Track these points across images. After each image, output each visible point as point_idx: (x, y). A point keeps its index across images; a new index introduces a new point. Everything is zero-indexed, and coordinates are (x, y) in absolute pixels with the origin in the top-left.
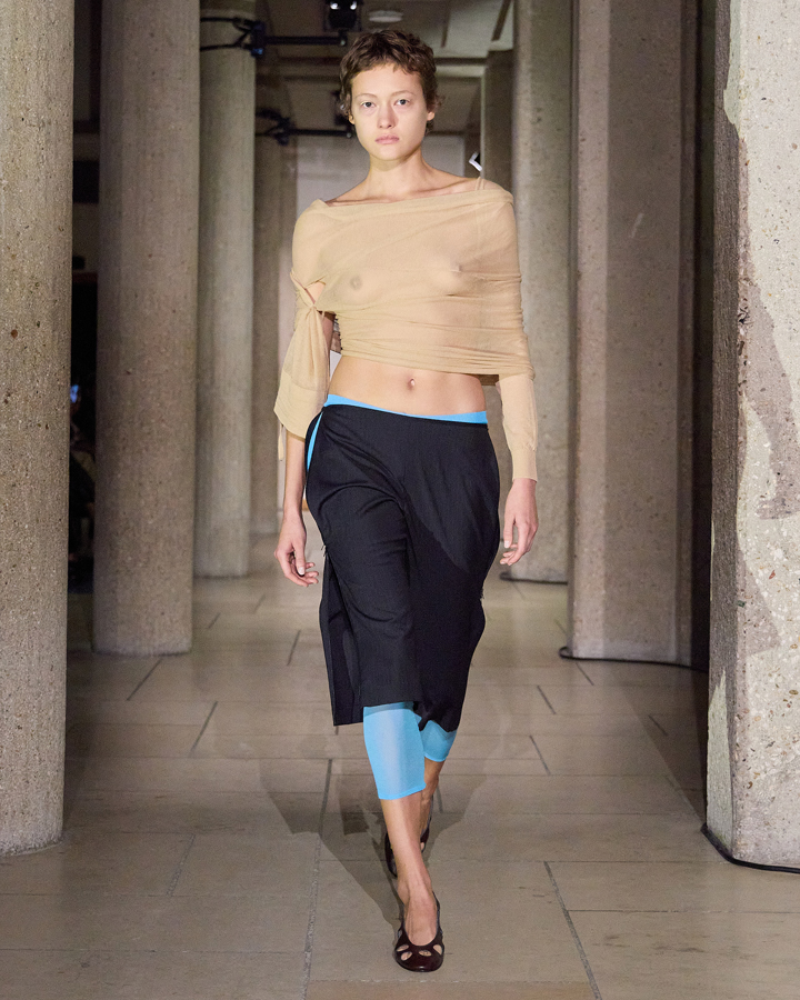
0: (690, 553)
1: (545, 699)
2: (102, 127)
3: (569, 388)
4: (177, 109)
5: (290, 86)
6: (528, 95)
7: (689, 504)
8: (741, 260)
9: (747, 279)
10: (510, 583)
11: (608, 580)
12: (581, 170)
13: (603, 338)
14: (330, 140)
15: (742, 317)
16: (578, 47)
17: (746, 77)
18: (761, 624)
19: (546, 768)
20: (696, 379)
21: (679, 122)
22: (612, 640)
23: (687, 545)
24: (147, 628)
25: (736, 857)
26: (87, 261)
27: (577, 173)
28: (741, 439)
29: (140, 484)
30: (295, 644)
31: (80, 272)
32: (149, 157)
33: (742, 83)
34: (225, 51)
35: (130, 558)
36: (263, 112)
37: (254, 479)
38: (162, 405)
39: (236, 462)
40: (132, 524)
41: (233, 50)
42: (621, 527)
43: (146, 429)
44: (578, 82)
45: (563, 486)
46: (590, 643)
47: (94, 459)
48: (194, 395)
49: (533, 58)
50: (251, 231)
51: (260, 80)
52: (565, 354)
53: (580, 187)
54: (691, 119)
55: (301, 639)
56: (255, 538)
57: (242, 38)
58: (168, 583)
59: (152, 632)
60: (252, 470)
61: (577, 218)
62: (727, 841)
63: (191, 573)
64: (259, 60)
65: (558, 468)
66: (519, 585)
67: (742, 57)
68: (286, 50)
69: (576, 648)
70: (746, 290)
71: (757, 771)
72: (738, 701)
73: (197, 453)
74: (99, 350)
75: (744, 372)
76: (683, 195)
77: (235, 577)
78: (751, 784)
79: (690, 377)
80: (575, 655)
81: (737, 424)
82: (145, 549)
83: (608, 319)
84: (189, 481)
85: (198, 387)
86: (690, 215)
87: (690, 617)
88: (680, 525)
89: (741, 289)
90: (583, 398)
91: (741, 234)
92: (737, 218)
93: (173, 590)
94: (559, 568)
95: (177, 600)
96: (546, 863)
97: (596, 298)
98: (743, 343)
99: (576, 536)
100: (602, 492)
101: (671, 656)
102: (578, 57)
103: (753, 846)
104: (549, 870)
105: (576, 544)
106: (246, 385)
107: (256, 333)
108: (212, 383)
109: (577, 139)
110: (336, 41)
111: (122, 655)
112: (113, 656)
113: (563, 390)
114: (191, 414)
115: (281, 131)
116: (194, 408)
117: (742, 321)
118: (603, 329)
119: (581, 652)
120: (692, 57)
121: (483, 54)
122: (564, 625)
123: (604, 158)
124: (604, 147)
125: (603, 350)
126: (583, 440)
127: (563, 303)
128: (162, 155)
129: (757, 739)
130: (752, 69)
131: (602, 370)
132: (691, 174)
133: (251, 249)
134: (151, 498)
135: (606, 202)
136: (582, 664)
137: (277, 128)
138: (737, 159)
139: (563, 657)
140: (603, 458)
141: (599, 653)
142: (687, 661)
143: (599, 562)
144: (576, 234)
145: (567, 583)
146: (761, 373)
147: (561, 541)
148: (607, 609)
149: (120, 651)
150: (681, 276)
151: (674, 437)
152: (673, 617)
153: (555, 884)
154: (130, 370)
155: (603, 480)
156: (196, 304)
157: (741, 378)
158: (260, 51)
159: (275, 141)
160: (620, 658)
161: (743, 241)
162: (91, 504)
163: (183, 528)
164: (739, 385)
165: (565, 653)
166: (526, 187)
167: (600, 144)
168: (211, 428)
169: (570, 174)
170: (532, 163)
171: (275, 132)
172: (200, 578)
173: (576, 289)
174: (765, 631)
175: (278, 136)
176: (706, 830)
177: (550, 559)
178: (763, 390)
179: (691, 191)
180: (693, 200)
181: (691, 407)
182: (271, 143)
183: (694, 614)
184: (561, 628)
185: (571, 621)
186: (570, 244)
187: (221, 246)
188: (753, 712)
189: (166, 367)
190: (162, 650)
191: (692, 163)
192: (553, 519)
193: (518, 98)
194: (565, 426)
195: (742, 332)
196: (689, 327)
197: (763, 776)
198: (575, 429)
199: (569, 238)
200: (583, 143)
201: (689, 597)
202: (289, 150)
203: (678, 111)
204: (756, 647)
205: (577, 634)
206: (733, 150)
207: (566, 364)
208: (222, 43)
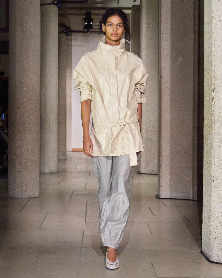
0: (196, 165)
1: (151, 211)
2: (10, 30)
3: (158, 113)
4: (33, 24)
5: (69, 17)
6: (145, 19)
7: (196, 149)
8: (213, 72)
9: (215, 78)
10: (140, 175)
11: (171, 173)
12: (162, 43)
13: (169, 97)
14: (82, 34)
15: (213, 90)
16: (161, 4)
17: (214, 13)
18: (219, 187)
19: (151, 232)
20: (199, 110)
21: (193, 28)
22: (172, 192)
23: (196, 162)
24: (25, 189)
25: (211, 260)
26: (5, 73)
27: (161, 44)
28: (213, 128)
29: (23, 144)
30: (72, 194)
31: (3, 76)
32: (25, 40)
33: (213, 15)
34: (49, 5)
35: (19, 167)
36: (61, 25)
37: (59, 142)
38: (29, 118)
39: (53, 137)
40: (20, 156)
41: (51, 5)
42: (175, 157)
43: (24, 126)
44: (161, 15)
45: (157, 144)
46: (165, 193)
47: (8, 136)
48: (40, 115)
49: (146, 8)
50: (57, 63)
51: (60, 15)
52: (157, 102)
53: (162, 49)
54: (197, 27)
55: (74, 192)
56: (59, 161)
57: (54, 1)
58: (32, 175)
59: (27, 191)
60: (58, 140)
61: (161, 58)
62: (208, 255)
63: (39, 172)
64: (60, 8)
65: (155, 138)
66: (143, 175)
67: (213, 7)
68: (68, 5)
69: (161, 195)
70: (214, 81)
71: (218, 233)
72: (212, 211)
73: (41, 134)
74: (9, 101)
75: (214, 107)
76: (194, 51)
77: (53, 173)
78: (216, 237)
79: (197, 109)
80: (160, 197)
81: (211, 124)
82: (24, 164)
83: (171, 90)
84: (38, 143)
85: (41, 112)
86: (197, 57)
87: (197, 185)
88: (193, 155)
89: (213, 81)
90: (163, 116)
91: (213, 63)
92: (211, 58)
93: (33, 177)
94: (155, 170)
95: (35, 181)
96: (151, 263)
97: (167, 84)
98: (213, 98)
99: (161, 160)
100: (169, 145)
101: (191, 197)
102: (161, 7)
103: (217, 257)
104: (152, 265)
105: (161, 162)
106: (56, 112)
107: (59, 96)
108: (45, 112)
109: (161, 34)
110: (84, 2)
111: (17, 198)
112: (14, 198)
113: (156, 114)
114: (39, 122)
115: (66, 31)
116: (39, 120)
117: (213, 91)
118: (169, 94)
119: (162, 196)
120: (197, 7)
121: (131, 6)
122: (157, 187)
123: (169, 39)
124: (169, 36)
125: (169, 100)
126: (163, 129)
127: (156, 86)
128: (28, 39)
129: (218, 223)
130: (216, 11)
131: (169, 107)
132: (197, 44)
133: (57, 69)
134: (26, 148)
135: (170, 53)
136: (163, 200)
137: (65, 30)
138: (211, 40)
139: (156, 198)
140: (169, 135)
141: (168, 196)
142: (196, 199)
143: (168, 168)
144: (160, 64)
145: (158, 174)
146: (219, 107)
147: (156, 161)
148: (170, 182)
149: (17, 197)
150: (194, 77)
151: (192, 128)
152: (191, 185)
153: (154, 269)
154: (19, 108)
155: (169, 142)
156: (40, 86)
157: (213, 109)
158: (60, 5)
159: (65, 34)
160: (175, 198)
161: (213, 66)
162: (7, 150)
163: (36, 158)
164: (212, 111)
165: (157, 196)
166: (145, 49)
167: (168, 35)
168: (45, 125)
169: (159, 44)
170: (146, 41)
171: (65, 31)
172: (42, 174)
173: (161, 81)
174: (220, 189)
175: (65, 33)
176: (202, 252)
177: (153, 167)
178: (220, 113)
179: (197, 50)
180: (197, 53)
181: (197, 119)
182: (63, 35)
183: (198, 184)
184: (156, 189)
185: (159, 187)
186: (158, 67)
187: (48, 68)
188: (217, 215)
189: (30, 107)
190: (30, 196)
191: (197, 41)
192: (153, 154)
193: (142, 20)
194: (157, 125)
195: (213, 95)
196: (196, 93)
197: (220, 235)
198: (160, 126)
199: (158, 65)
200: (162, 35)
201: (196, 179)
202: (69, 37)
203: (193, 24)
204: (217, 194)
205: (161, 191)
206: (210, 37)
207: (157, 105)
208: (48, 3)
